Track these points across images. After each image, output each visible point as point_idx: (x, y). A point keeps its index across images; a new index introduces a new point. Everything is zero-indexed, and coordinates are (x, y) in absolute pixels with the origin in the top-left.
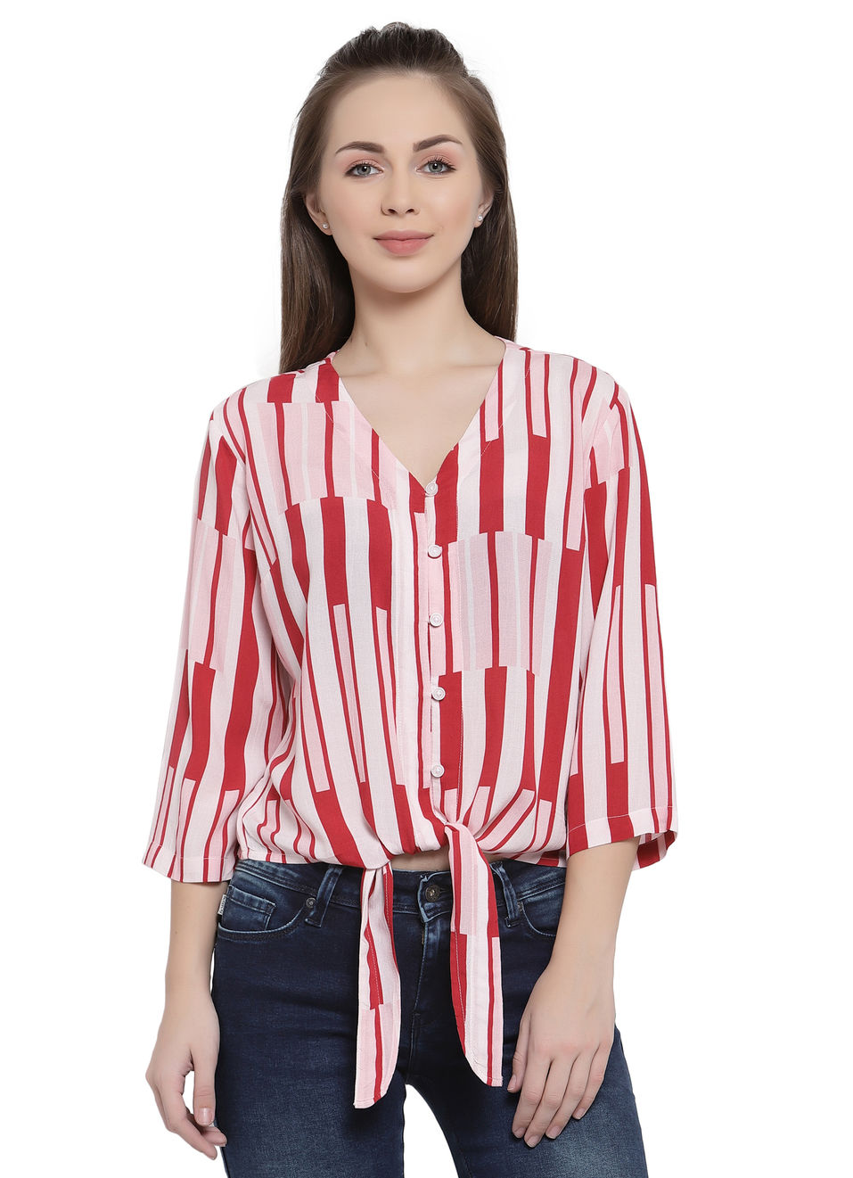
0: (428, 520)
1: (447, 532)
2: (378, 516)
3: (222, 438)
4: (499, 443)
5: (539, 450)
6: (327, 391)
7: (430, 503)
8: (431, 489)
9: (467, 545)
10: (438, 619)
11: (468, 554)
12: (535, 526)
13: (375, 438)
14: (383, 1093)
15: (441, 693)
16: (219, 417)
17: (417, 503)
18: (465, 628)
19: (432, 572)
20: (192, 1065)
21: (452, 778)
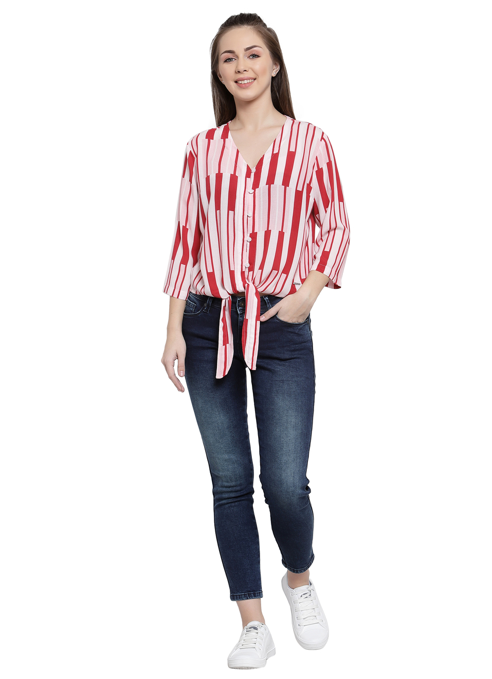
0: (251, 181)
1: (256, 185)
2: (234, 179)
3: (191, 152)
4: (278, 154)
5: (291, 156)
6: (225, 136)
7: (252, 175)
8: (254, 170)
9: (262, 189)
10: (251, 214)
11: (262, 192)
12: (286, 182)
13: (238, 152)
14: (226, 374)
15: (250, 239)
16: (190, 144)
17: (248, 175)
18: (259, 218)
19: (250, 198)
20: (177, 357)
21: (251, 268)
